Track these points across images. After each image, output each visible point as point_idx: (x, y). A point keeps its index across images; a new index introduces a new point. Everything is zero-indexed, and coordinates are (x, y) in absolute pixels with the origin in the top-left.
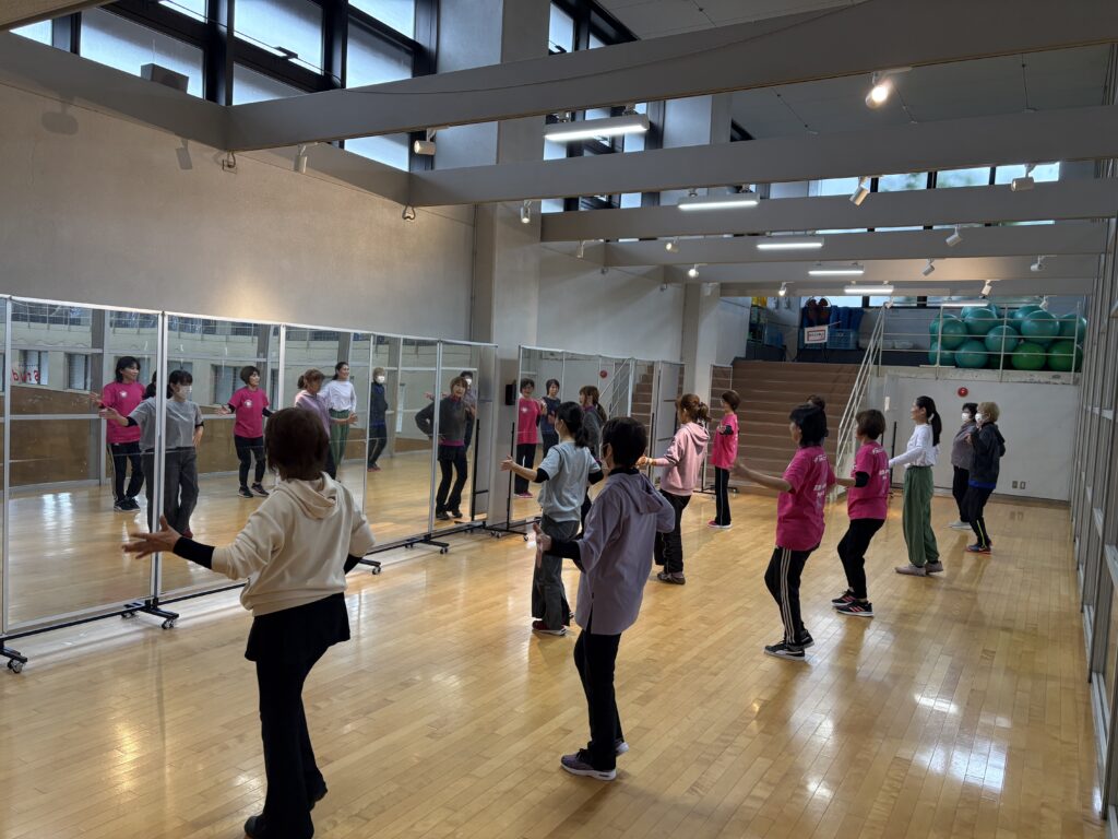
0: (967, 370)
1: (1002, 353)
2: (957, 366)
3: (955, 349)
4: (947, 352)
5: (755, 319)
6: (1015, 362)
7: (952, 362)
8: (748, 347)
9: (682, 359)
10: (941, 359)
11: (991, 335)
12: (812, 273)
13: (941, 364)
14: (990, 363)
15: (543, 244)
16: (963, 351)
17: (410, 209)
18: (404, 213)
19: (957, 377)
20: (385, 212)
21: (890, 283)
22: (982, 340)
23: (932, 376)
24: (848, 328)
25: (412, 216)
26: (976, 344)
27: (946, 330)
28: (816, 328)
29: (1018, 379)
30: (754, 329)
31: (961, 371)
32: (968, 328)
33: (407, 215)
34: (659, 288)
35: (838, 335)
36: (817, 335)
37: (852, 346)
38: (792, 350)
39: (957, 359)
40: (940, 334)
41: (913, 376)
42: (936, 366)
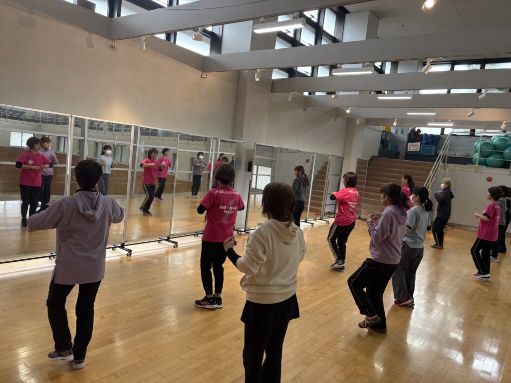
0: (493, 169)
2: (487, 166)
3: (487, 157)
4: (483, 159)
5: (384, 137)
7: (485, 164)
8: (380, 151)
9: (344, 155)
10: (479, 162)
11: (507, 151)
12: (408, 114)
13: (479, 164)
14: (505, 165)
15: (273, 94)
16: (491, 158)
17: (204, 74)
18: (202, 75)
19: (487, 172)
20: (192, 75)
21: (452, 121)
22: (501, 153)
23: (474, 170)
24: (432, 144)
25: (205, 77)
26: (498, 155)
27: (482, 147)
28: (414, 143)
30: (383, 142)
31: (489, 168)
32: (495, 147)
33: (203, 76)
34: (334, 119)
35: (427, 148)
36: (414, 147)
37: (433, 154)
38: (403, 153)
39: (487, 162)
40: (479, 149)
41: (463, 170)
42: (476, 165)
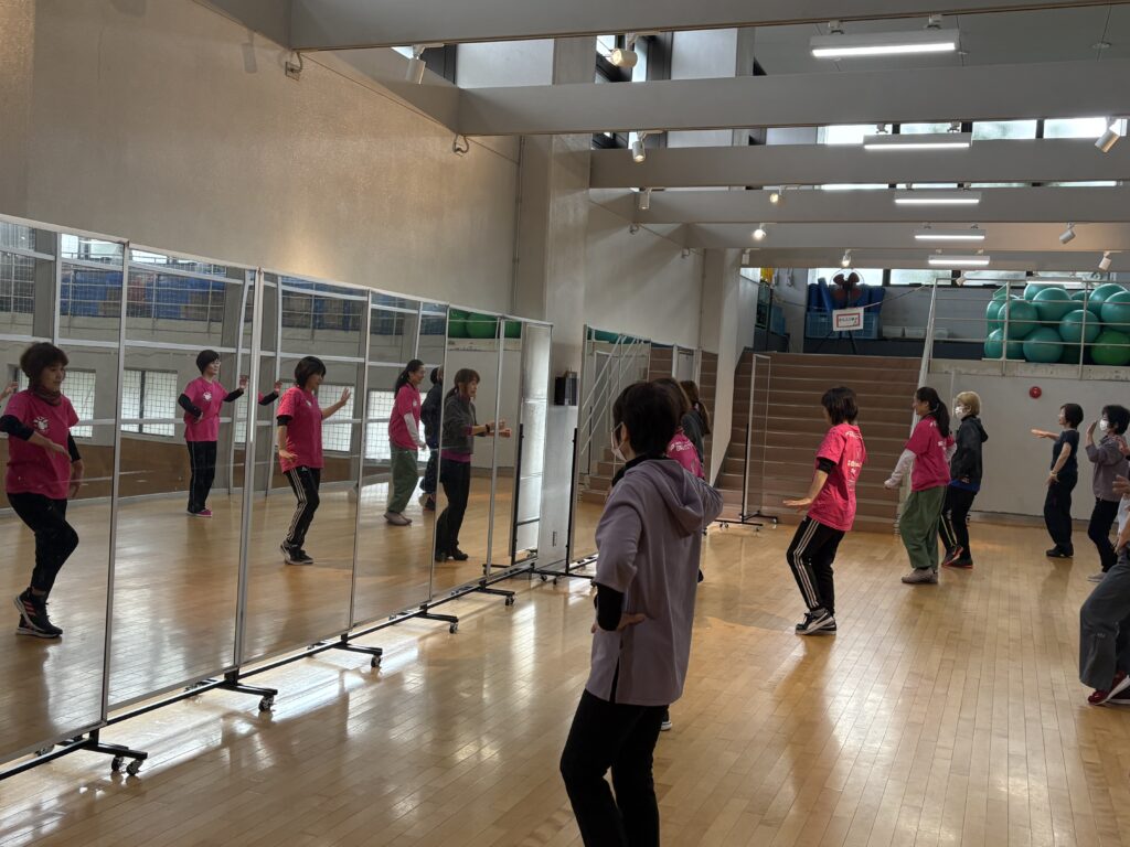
0: (1041, 366)
1: (1082, 344)
2: (1027, 361)
3: (1023, 338)
4: (1012, 342)
6: (1095, 355)
7: (1018, 354)
10: (1008, 352)
11: (1067, 321)
12: (917, 237)
13: (1008, 357)
14: (1067, 356)
15: (592, 190)
16: (1033, 341)
17: (460, 138)
18: (455, 144)
19: (1029, 373)
22: (1056, 327)
23: (997, 371)
25: (464, 148)
26: (1050, 332)
27: (1013, 314)
28: (848, 311)
29: (1101, 377)
31: (1032, 366)
32: (1039, 312)
34: (680, 254)
36: (848, 320)
38: (798, 339)
39: (1025, 349)
40: (1006, 318)
41: (974, 371)
42: (1001, 359)
